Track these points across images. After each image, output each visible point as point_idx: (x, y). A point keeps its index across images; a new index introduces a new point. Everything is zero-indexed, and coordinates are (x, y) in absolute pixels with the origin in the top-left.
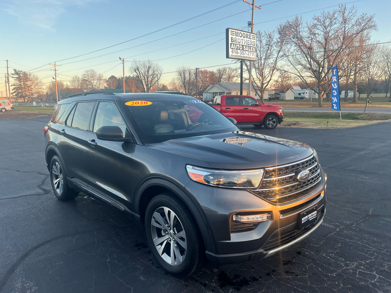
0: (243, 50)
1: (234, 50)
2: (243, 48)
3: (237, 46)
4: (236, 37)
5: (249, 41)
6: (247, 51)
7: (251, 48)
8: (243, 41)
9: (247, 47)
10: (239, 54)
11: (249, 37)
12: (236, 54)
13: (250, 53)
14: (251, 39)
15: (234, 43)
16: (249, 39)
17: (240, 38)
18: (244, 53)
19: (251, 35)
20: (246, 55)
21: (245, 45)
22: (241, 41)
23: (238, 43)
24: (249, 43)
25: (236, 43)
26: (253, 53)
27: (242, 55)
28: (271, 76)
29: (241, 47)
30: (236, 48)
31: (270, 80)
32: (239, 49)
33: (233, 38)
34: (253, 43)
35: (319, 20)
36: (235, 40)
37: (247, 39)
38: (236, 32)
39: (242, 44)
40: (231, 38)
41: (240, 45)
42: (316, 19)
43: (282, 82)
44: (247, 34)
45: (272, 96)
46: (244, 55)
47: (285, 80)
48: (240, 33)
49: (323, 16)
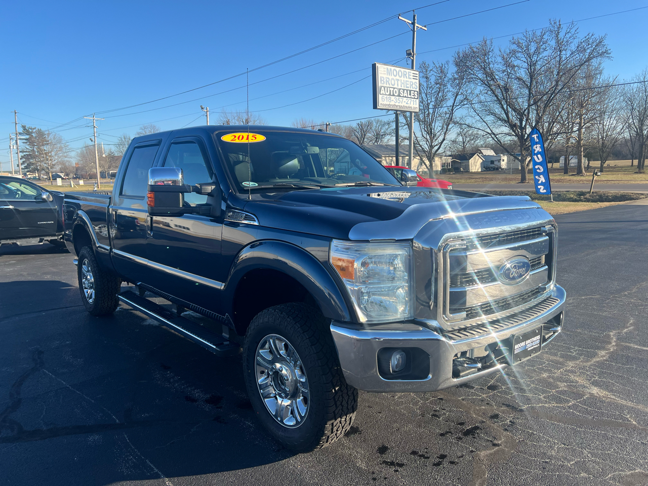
0: (399, 96)
1: (385, 96)
2: (400, 93)
3: (390, 91)
4: (388, 76)
5: (406, 81)
6: (405, 97)
7: (412, 92)
8: (399, 82)
9: (405, 91)
10: (392, 103)
11: (407, 75)
12: (388, 103)
13: (410, 101)
14: (411, 78)
15: (385, 85)
16: (408, 80)
17: (395, 78)
18: (401, 100)
19: (411, 73)
20: (404, 104)
21: (403, 88)
22: (396, 82)
23: (391, 86)
24: (408, 86)
25: (388, 86)
26: (415, 100)
27: (397, 104)
28: (445, 134)
29: (396, 91)
30: (388, 93)
31: (444, 140)
32: (394, 95)
33: (383, 78)
34: (414, 86)
35: (519, 45)
36: (386, 81)
37: (405, 79)
38: (387, 69)
39: (398, 86)
40: (381, 79)
41: (394, 88)
42: (514, 43)
43: (464, 143)
44: (404, 71)
45: (447, 166)
46: (400, 104)
47: (468, 139)
48: (394, 70)
49: (525, 39)
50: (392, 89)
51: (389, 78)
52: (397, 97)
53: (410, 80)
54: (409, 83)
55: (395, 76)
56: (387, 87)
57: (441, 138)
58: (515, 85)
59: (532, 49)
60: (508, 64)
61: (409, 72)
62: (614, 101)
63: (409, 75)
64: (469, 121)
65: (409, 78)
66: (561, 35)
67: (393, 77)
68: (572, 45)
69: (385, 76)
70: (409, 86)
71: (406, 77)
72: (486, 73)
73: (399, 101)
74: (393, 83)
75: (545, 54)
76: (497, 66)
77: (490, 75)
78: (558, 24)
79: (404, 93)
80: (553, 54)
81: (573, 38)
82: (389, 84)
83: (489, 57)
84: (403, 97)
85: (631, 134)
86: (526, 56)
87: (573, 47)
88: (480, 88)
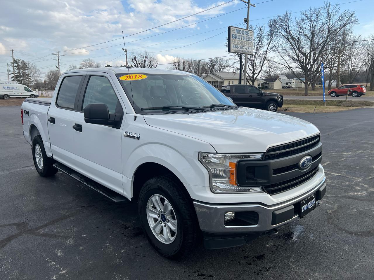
1: (235, 45)
2: (242, 43)
3: (237, 42)
5: (247, 37)
6: (246, 46)
7: (249, 43)
8: (242, 37)
9: (246, 42)
10: (239, 49)
11: (247, 34)
12: (236, 49)
13: (248, 48)
14: (249, 35)
16: (247, 36)
17: (240, 35)
18: (243, 47)
19: (249, 32)
20: (245, 50)
21: (244, 40)
26: (251, 47)
27: (241, 50)
28: (262, 67)
29: (240, 42)
30: (236, 44)
31: (261, 70)
32: (239, 45)
33: (234, 34)
34: (250, 39)
35: (306, 15)
36: (235, 36)
37: (246, 36)
38: (236, 29)
39: (242, 39)
40: (233, 35)
41: (240, 41)
42: (303, 14)
43: (270, 72)
44: (245, 31)
45: (261, 86)
46: (243, 50)
47: (272, 70)
48: (240, 30)
49: (309, 12)
50: (238, 41)
51: (237, 35)
52: (241, 46)
53: (248, 36)
54: (248, 38)
55: (240, 34)
56: (236, 40)
57: (259, 69)
58: (303, 39)
59: (314, 18)
60: (300, 27)
61: (248, 32)
62: (358, 49)
63: (248, 33)
64: (276, 59)
65: (248, 35)
66: (330, 11)
67: (239, 34)
68: (336, 16)
69: (235, 34)
70: (248, 39)
71: (246, 34)
72: (287, 32)
73: (242, 48)
74: (239, 38)
75: (321, 21)
76: (293, 27)
77: (289, 33)
78: (329, 4)
79: (245, 43)
80: (325, 22)
81: (337, 12)
82: (237, 39)
83: (289, 22)
84: (244, 46)
85: (367, 69)
86: (309, 22)
87: (337, 18)
88: (282, 40)
